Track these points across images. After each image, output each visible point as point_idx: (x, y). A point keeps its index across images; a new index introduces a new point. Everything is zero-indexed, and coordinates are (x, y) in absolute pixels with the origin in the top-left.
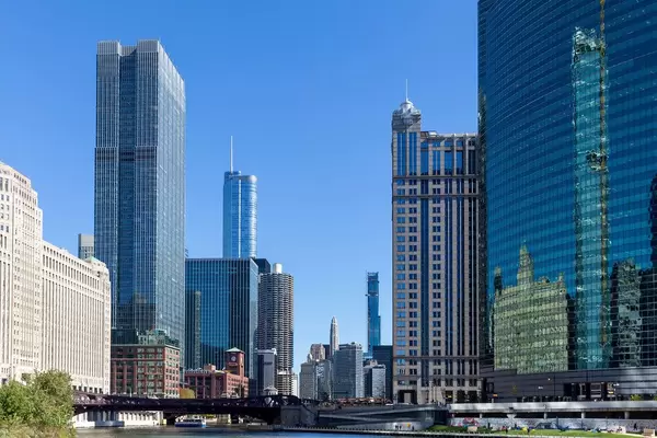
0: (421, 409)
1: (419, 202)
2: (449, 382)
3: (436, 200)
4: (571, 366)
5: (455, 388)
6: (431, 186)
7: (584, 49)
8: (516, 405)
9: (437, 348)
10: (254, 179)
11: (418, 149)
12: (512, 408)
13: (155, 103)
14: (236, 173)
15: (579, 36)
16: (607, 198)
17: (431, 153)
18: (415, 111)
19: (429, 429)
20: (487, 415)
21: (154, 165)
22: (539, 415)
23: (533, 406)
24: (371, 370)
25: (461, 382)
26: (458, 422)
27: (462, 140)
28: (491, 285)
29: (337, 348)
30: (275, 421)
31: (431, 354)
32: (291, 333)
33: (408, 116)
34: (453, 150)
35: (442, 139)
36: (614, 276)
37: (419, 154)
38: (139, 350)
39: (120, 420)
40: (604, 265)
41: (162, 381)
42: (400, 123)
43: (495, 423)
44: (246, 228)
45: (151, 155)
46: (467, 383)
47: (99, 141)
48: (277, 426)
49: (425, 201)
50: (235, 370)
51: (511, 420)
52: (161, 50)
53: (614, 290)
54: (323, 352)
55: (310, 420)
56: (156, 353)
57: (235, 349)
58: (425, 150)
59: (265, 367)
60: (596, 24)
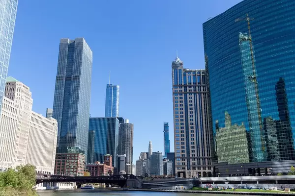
0: (187, 180)
1: (183, 95)
2: (199, 168)
3: (190, 94)
4: (251, 161)
5: (202, 171)
6: (188, 89)
7: (244, 40)
8: (228, 178)
9: (193, 153)
10: (118, 87)
11: (182, 75)
12: (226, 179)
13: (81, 59)
14: (111, 85)
15: (241, 35)
16: (258, 93)
17: (187, 77)
18: (180, 61)
19: (191, 189)
20: (216, 182)
21: (79, 82)
22: (239, 182)
23: (236, 178)
24: (166, 163)
25: (204, 168)
26: (204, 186)
27: (199, 72)
28: (214, 127)
29: (152, 154)
30: (125, 186)
31: (191, 156)
32: (132, 148)
33: (178, 63)
34: (196, 75)
35: (191, 71)
36: (265, 123)
37: (183, 77)
38: (68, 155)
39: (57, 186)
40: (260, 119)
41: (77, 168)
42: (175, 66)
43: (220, 186)
44: (114, 105)
45: (78, 78)
46: (207, 168)
47: (58, 73)
48: (125, 188)
49: (186, 95)
50: (108, 164)
51: (227, 185)
52: (84, 41)
53: (265, 128)
54: (145, 156)
55: (139, 186)
56: (75, 156)
57: (109, 155)
58: (185, 75)
59: (121, 162)
60: (247, 31)
